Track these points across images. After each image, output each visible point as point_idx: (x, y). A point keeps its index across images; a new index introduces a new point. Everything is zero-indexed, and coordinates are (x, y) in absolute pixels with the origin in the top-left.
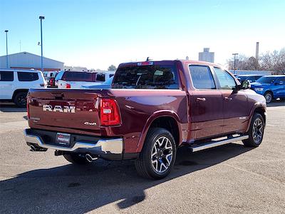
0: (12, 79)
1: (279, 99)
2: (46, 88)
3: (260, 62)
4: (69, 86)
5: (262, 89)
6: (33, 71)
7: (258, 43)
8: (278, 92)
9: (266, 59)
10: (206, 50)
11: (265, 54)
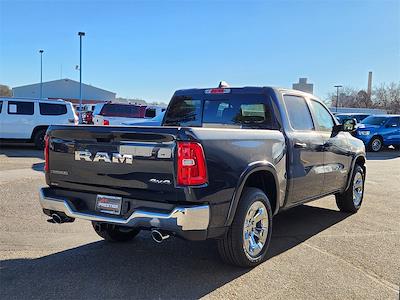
0: (31, 112)
1: (391, 147)
2: (76, 124)
3: (373, 97)
4: (107, 123)
5: (368, 133)
6: (60, 102)
7: (371, 73)
8: (390, 137)
10: (302, 81)
11: (379, 86)
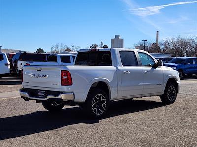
7: (157, 32)
9: (166, 45)
10: (117, 37)
